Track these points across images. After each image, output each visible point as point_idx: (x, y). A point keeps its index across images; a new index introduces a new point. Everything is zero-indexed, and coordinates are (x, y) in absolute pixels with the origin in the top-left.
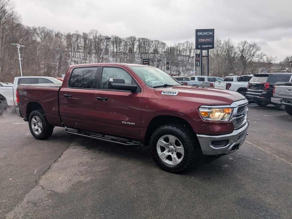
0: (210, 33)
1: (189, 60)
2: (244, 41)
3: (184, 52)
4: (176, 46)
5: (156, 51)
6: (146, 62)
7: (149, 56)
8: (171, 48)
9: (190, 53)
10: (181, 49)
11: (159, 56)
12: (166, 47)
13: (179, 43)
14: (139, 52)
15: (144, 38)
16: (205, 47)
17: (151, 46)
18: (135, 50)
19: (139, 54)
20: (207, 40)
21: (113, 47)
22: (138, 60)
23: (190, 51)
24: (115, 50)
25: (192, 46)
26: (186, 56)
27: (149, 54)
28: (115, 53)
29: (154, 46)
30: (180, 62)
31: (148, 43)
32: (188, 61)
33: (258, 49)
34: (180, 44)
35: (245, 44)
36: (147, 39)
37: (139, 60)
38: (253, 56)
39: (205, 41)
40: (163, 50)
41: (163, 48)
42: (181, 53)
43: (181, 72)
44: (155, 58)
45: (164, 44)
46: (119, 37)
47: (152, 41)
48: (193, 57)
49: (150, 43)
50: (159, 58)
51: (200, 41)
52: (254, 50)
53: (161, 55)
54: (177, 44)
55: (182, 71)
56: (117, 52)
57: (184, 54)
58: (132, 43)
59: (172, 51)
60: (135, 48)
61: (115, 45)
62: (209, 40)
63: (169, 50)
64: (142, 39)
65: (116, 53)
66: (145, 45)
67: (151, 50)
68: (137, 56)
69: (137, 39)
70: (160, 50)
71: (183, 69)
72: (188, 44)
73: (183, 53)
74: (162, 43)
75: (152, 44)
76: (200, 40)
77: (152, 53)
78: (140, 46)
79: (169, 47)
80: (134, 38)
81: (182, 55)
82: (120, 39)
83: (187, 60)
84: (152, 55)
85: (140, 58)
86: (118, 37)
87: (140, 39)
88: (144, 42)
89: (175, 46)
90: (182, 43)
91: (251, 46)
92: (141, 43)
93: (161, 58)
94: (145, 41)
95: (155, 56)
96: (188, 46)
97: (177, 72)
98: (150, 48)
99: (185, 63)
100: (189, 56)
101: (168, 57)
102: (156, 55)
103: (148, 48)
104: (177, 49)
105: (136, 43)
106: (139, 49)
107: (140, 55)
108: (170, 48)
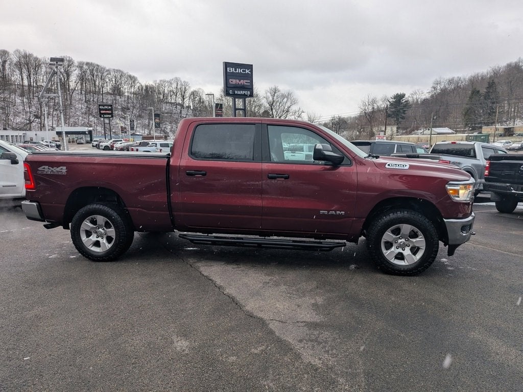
0: (247, 71)
1: (183, 112)
2: (273, 87)
3: (171, 96)
4: (157, 85)
5: (117, 91)
6: (106, 110)
7: (103, 99)
8: (147, 87)
9: (183, 99)
10: (166, 91)
11: (125, 101)
12: (138, 85)
13: (161, 79)
14: (81, 91)
15: (92, 63)
16: (239, 93)
17: (107, 80)
18: (72, 85)
19: (81, 93)
20: (242, 81)
21: (21, 74)
22: (80, 105)
23: (183, 96)
24: (26, 82)
25: (185, 88)
26: (176, 104)
27: (102, 94)
28: (26, 88)
29: (114, 80)
30: (166, 115)
31: (100, 74)
32: (181, 113)
33: (294, 102)
34: (164, 81)
35: (275, 93)
36: (98, 65)
37: (83, 106)
38: (287, 111)
39: (240, 83)
40: (132, 90)
41: (131, 87)
42: (166, 99)
43: (168, 133)
44: (116, 103)
45: (133, 79)
46: (35, 55)
47: (108, 71)
48: (189, 107)
49: (105, 74)
50: (125, 105)
51: (232, 83)
52: (288, 104)
53: (128, 99)
54: (158, 82)
55: (171, 131)
56: (30, 85)
57: (173, 101)
58: (65, 71)
59: (150, 93)
60: (72, 81)
61: (24, 70)
62: (246, 82)
63: (143, 91)
64: (87, 64)
65: (29, 89)
66: (93, 76)
67: (108, 88)
68: (78, 97)
69: (76, 64)
70: (126, 89)
71: (172, 128)
72: (179, 84)
73: (169, 98)
74: (130, 76)
75: (109, 76)
76: (232, 81)
77: (108, 93)
78: (82, 79)
79: (143, 84)
80: (69, 61)
81: (168, 103)
82: (36, 59)
83: (179, 111)
84: (109, 97)
85: (84, 100)
86: (30, 55)
87: (83, 64)
88: (92, 71)
89: (155, 84)
90: (168, 79)
91: (283, 96)
92: (85, 72)
93: (129, 105)
94: (93, 69)
95: (115, 100)
96: (179, 87)
97: (162, 132)
98: (105, 84)
99: (176, 116)
100: (182, 106)
101: (142, 105)
102: (118, 97)
103: (101, 84)
104: (159, 91)
105: (75, 71)
106: (82, 84)
107: (84, 95)
108: (144, 88)
